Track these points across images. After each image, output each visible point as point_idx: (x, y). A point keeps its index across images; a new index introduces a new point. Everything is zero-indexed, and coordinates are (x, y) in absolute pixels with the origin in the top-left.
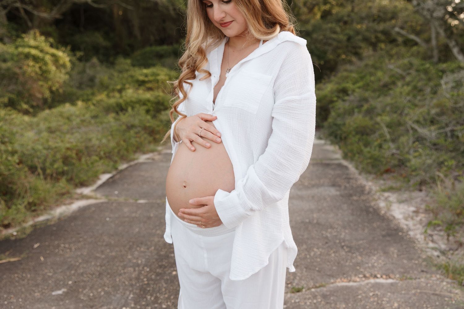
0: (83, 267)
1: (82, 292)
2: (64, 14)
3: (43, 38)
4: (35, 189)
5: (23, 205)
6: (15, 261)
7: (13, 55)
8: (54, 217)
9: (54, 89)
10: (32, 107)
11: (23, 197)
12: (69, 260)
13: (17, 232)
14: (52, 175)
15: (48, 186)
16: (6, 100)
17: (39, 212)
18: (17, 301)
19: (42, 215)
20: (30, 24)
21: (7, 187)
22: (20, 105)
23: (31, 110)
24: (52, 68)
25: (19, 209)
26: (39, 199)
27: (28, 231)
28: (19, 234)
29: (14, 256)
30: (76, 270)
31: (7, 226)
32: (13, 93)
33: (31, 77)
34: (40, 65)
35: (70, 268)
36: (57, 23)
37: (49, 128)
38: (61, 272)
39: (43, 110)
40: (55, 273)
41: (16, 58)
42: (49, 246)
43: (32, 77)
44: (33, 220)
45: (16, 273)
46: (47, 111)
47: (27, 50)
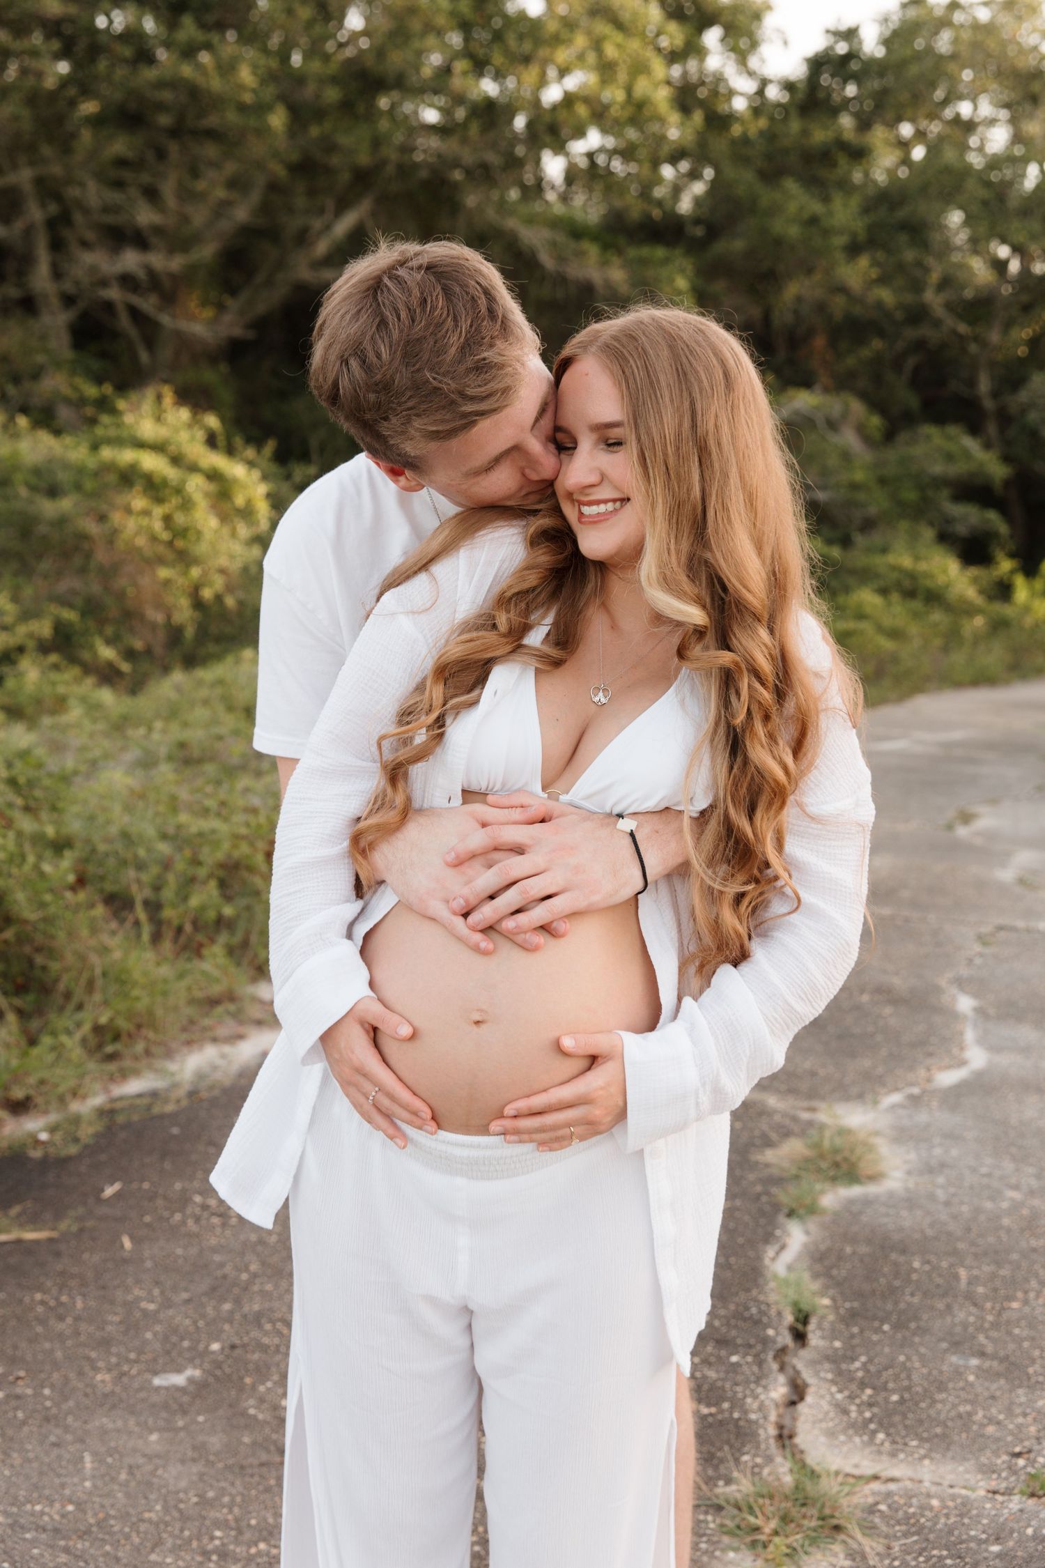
0: (262, 1293)
1: (254, 1387)
2: (260, 324)
3: (184, 414)
4: (120, 979)
5: (78, 1036)
6: (37, 1242)
7: (81, 470)
8: (175, 1086)
9: (207, 594)
10: (130, 655)
11: (80, 1007)
12: (217, 1258)
13: (52, 1129)
14: (180, 930)
15: (165, 971)
16: (44, 628)
17: (127, 1063)
18: (38, 1394)
19: (136, 1073)
20: (144, 357)
21: (31, 963)
22: (92, 648)
23: (125, 667)
24: (206, 520)
25: (62, 1045)
26: (130, 1015)
27: (87, 1132)
28: (58, 1137)
29: (33, 1220)
30: (238, 1302)
31: (19, 1107)
32: (71, 606)
33: (133, 550)
34: (167, 511)
35: (218, 1290)
36: (234, 352)
37: (182, 745)
38: (188, 1301)
39: (166, 670)
40: (167, 1304)
41: (89, 485)
42: (152, 1197)
43: (139, 550)
44: (106, 1090)
45: (40, 1288)
46: (178, 676)
47: (128, 456)
